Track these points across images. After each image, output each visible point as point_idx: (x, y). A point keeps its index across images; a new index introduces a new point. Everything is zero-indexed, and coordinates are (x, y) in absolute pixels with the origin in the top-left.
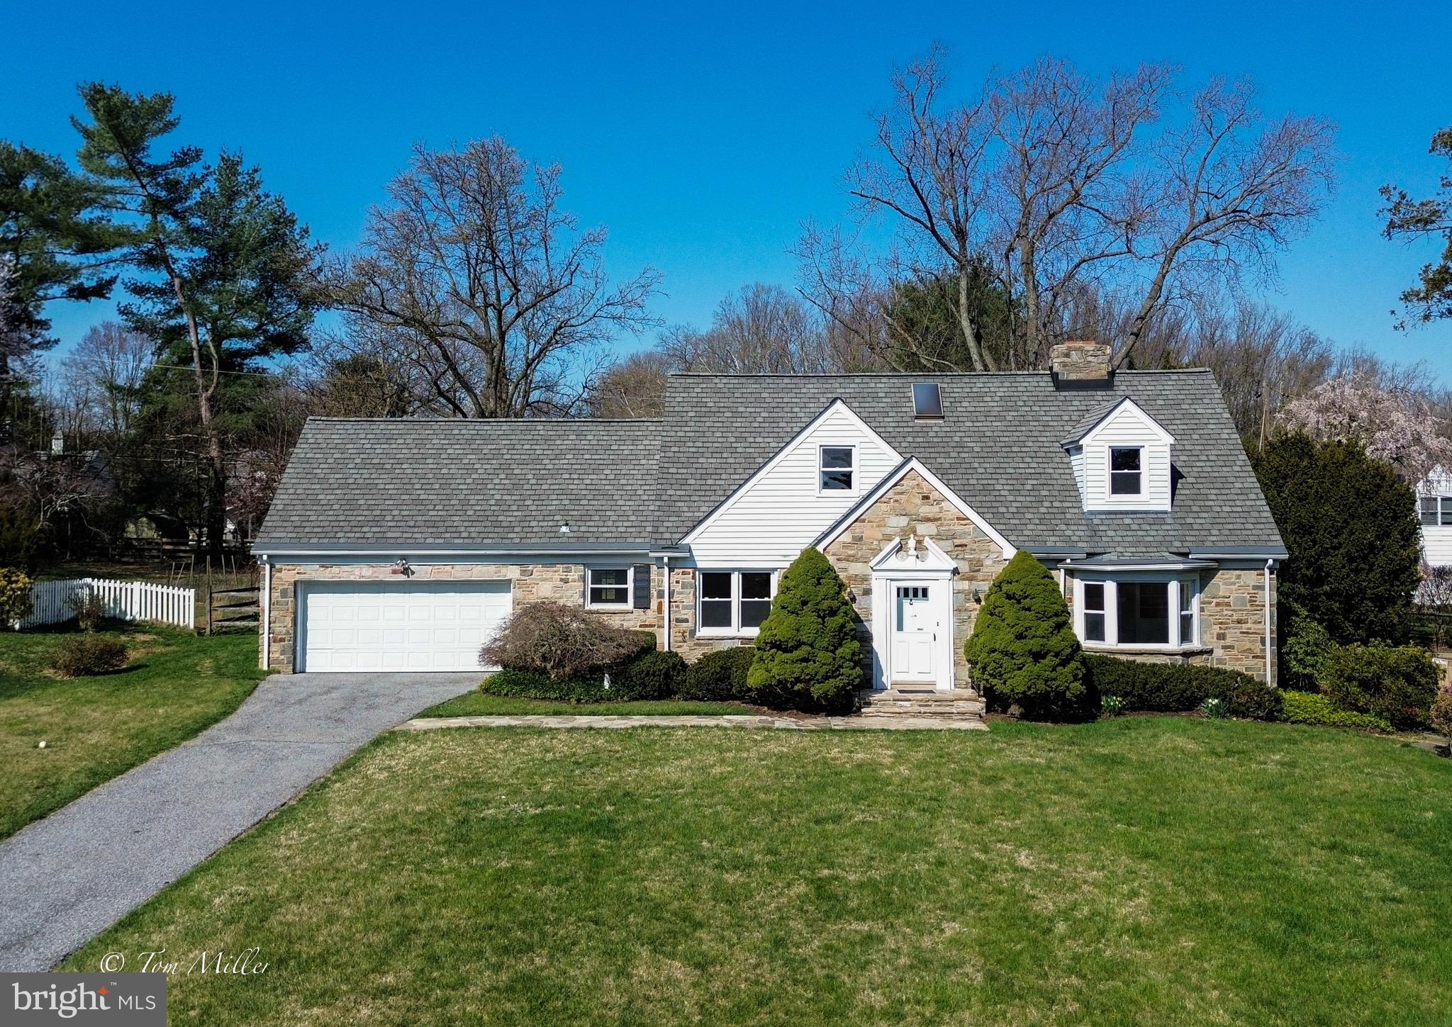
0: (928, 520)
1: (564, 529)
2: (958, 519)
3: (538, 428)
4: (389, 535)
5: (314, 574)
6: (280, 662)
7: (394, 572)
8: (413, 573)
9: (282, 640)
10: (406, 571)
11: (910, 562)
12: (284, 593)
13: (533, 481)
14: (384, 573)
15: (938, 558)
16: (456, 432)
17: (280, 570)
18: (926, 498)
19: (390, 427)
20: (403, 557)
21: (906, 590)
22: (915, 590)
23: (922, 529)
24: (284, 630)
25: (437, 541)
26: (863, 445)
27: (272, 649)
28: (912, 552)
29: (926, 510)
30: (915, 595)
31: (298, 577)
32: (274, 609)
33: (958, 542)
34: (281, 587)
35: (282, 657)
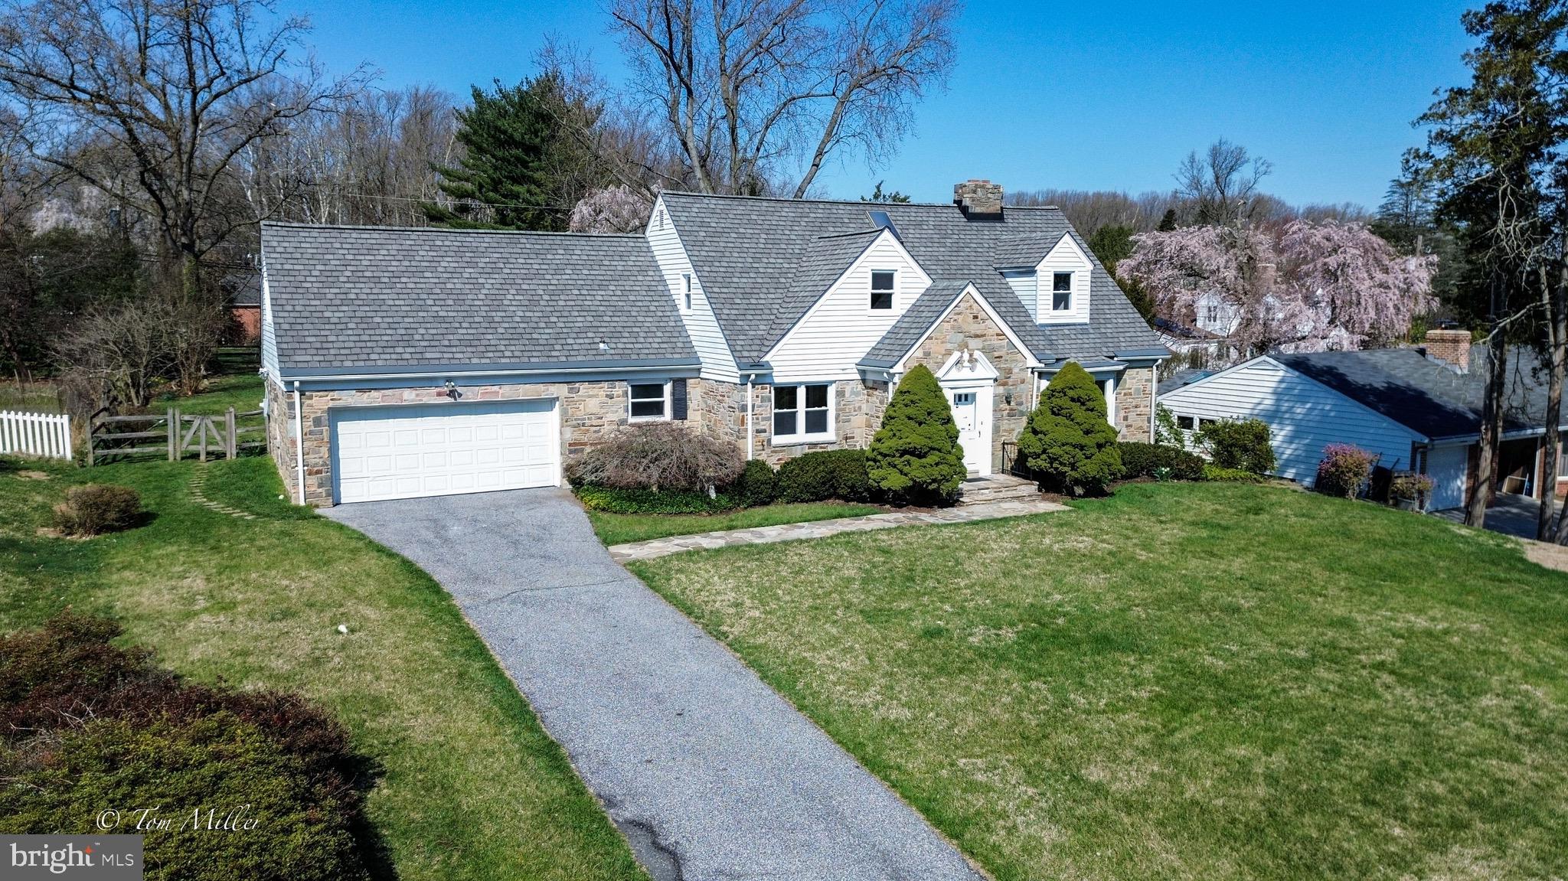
0: (977, 336)
1: (602, 346)
2: (998, 335)
3: (522, 241)
4: (428, 355)
5: (350, 400)
6: (319, 496)
7: (439, 394)
8: (460, 395)
9: (319, 472)
10: (452, 394)
11: (965, 373)
12: (317, 422)
13: (546, 297)
14: (429, 396)
15: (986, 370)
16: (439, 243)
17: (311, 398)
18: (975, 317)
19: (363, 236)
20: (449, 379)
21: (960, 396)
22: (966, 396)
23: (973, 343)
24: (321, 462)
25: (484, 361)
26: (905, 270)
27: (309, 482)
28: (966, 364)
29: (975, 328)
30: (966, 399)
31: (331, 404)
32: (307, 440)
33: (996, 354)
34: (313, 416)
35: (320, 490)
